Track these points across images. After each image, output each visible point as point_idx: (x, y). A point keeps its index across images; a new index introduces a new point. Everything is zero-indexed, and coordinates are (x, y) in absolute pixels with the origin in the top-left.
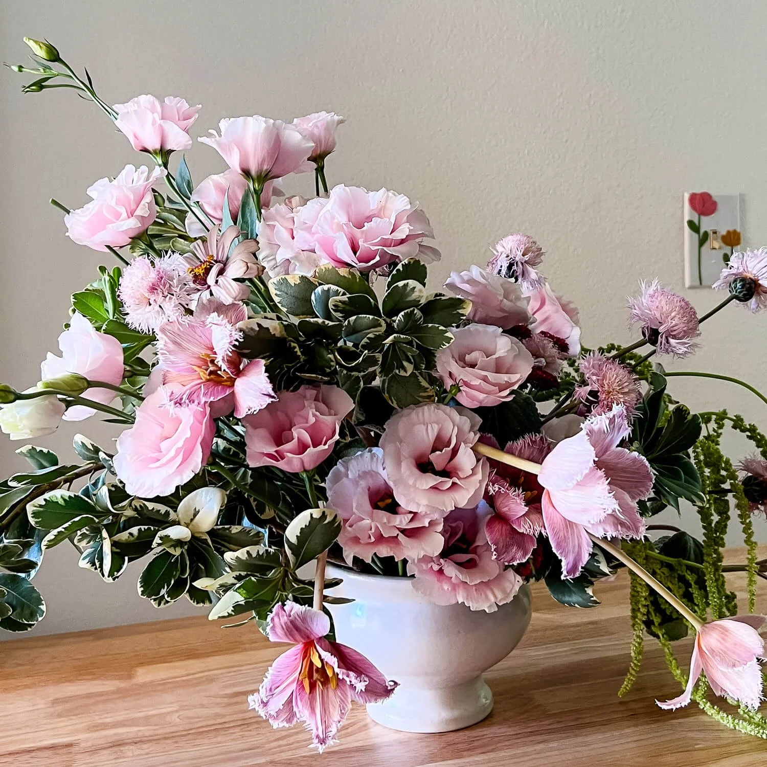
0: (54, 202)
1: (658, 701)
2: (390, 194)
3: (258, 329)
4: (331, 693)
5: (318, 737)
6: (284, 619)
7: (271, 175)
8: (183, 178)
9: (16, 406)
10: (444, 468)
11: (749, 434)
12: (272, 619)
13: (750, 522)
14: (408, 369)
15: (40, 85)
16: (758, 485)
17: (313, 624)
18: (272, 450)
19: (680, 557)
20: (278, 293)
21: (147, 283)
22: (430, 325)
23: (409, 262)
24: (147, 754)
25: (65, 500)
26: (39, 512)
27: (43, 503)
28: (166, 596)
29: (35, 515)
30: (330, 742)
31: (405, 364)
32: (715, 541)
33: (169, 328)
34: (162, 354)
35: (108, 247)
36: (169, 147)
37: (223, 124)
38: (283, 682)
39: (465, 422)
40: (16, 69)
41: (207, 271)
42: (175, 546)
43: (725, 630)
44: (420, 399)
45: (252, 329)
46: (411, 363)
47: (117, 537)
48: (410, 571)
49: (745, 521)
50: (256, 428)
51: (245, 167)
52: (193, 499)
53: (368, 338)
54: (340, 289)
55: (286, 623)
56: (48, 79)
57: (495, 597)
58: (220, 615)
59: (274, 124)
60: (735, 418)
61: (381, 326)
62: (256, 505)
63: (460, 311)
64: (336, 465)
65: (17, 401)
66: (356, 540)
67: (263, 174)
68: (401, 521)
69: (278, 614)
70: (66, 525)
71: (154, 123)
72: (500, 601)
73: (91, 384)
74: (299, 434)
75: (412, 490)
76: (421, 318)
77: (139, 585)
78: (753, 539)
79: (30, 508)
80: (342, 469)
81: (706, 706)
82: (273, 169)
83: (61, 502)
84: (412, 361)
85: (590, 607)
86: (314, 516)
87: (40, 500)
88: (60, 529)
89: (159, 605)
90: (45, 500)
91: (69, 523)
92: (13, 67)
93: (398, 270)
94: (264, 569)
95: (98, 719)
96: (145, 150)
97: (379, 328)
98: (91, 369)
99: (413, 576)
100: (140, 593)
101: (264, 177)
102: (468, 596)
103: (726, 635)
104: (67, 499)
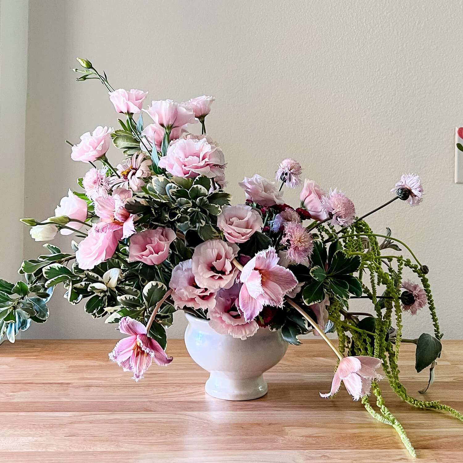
0: (67, 142)
1: (321, 393)
2: (205, 144)
3: (135, 202)
4: (144, 358)
5: (136, 375)
6: (125, 324)
7: (174, 126)
8: (140, 124)
9: (38, 228)
10: (222, 270)
11: (414, 269)
12: (121, 323)
13: (401, 315)
14: (203, 223)
15: (85, 78)
16: (407, 296)
17: (137, 327)
18: (139, 254)
19: (364, 329)
20: (156, 185)
21: (93, 180)
22: (212, 204)
23: (202, 177)
24: (99, 391)
25: (59, 268)
26: (47, 272)
27: (49, 268)
28: (96, 314)
29: (46, 273)
30: (141, 377)
31: (202, 221)
32: (382, 323)
33: (99, 199)
34: (96, 210)
35: (90, 162)
36: (131, 111)
37: (153, 102)
38: (124, 350)
39: (230, 250)
40: (74, 70)
41: (128, 173)
42: (101, 292)
43: (350, 361)
44: (213, 237)
45: (132, 202)
46: (204, 221)
47: (75, 285)
48: (208, 317)
49: (398, 314)
50: (134, 244)
51: (161, 122)
52: (109, 273)
53: (184, 209)
54: (176, 186)
55: (126, 325)
56: (88, 75)
57: (246, 332)
58: (109, 322)
59: (174, 104)
60: (406, 260)
61: (190, 203)
62: (141, 279)
63: (228, 199)
64: (178, 264)
65: (38, 226)
66: (180, 299)
67: (170, 126)
68: (197, 292)
69: (123, 321)
70: (55, 278)
71: (124, 102)
72: (248, 335)
73: (70, 220)
74: (149, 248)
75: (202, 278)
76: (207, 201)
77: (85, 307)
78: (401, 324)
79: (44, 270)
80: (181, 266)
81: (367, 407)
82: (174, 124)
83: (57, 269)
84: (205, 219)
85: (298, 345)
86: (153, 285)
87: (48, 267)
88: (53, 279)
89: (95, 318)
90: (50, 267)
91: (57, 277)
92: (73, 69)
93: (197, 180)
94: (135, 306)
95: (85, 376)
96: (122, 112)
97: (189, 204)
98: (71, 214)
99: (209, 319)
100: (85, 311)
101: (170, 127)
102: (233, 330)
103: (349, 364)
104: (60, 267)
